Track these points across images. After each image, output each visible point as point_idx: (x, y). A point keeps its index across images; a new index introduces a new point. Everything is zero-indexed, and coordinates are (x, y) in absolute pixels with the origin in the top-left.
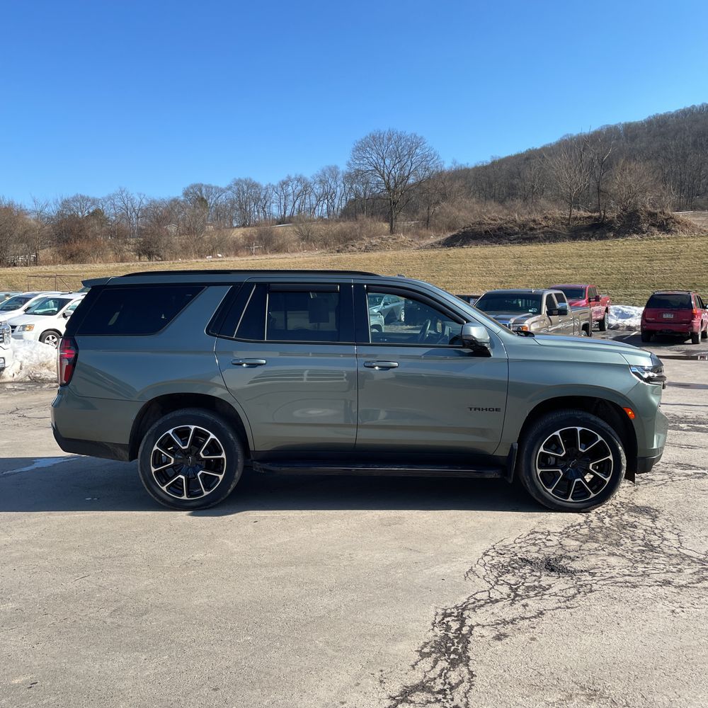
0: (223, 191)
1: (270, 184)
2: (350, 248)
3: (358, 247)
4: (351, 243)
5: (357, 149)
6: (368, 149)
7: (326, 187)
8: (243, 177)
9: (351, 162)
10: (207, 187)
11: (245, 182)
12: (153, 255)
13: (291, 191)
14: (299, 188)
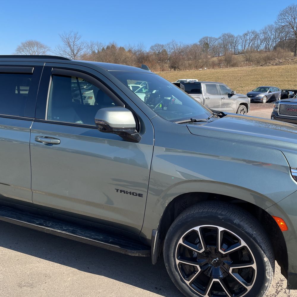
0: (217, 39)
1: (239, 35)
2: (268, 64)
3: (272, 63)
4: (269, 61)
5: (281, 15)
6: (287, 14)
7: (266, 36)
8: (226, 33)
9: (277, 21)
10: (210, 38)
11: (227, 35)
12: (176, 68)
13: (249, 38)
14: (253, 36)
